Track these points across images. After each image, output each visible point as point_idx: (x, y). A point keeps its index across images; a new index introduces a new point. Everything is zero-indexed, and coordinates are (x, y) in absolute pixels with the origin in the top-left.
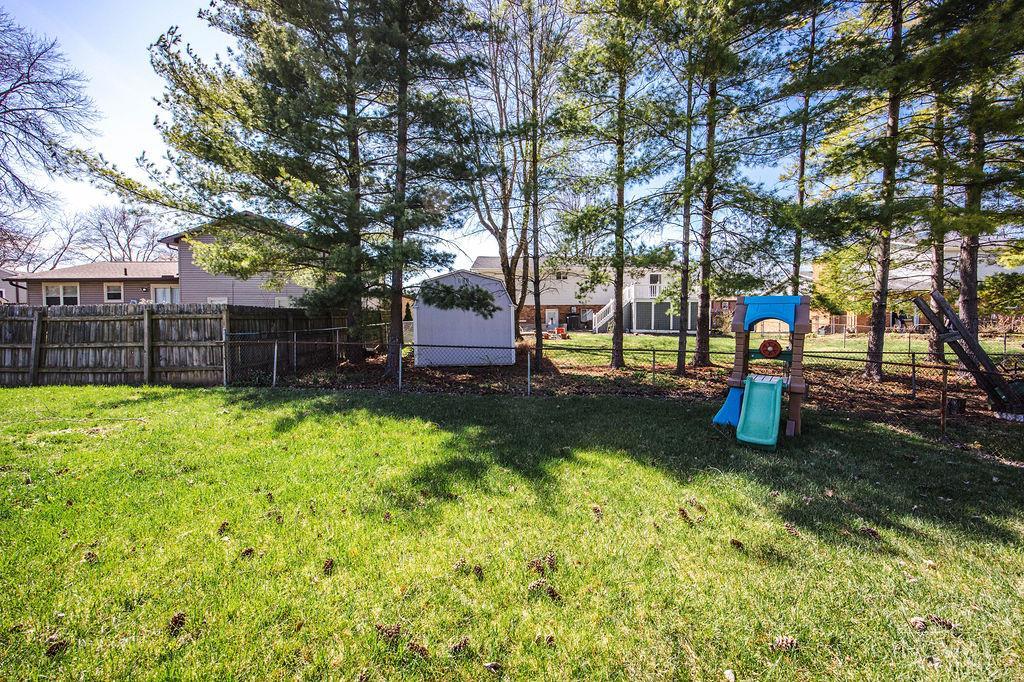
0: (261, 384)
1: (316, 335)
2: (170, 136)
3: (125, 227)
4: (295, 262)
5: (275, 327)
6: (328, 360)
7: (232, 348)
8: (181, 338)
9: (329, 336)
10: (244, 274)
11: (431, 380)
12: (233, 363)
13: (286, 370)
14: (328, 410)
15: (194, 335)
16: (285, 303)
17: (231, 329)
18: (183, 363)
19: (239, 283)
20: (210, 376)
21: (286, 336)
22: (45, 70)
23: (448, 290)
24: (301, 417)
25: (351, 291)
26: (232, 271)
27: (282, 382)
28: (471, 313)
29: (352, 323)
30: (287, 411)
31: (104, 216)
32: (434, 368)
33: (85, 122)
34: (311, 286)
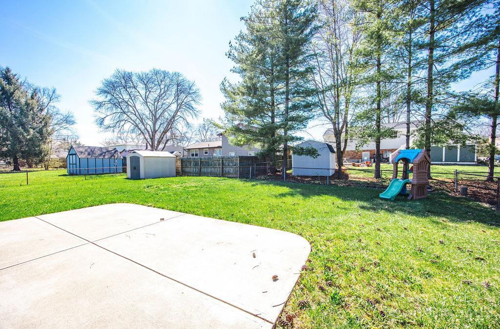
0: (247, 178)
1: (261, 165)
2: (224, 107)
3: (205, 129)
4: (255, 140)
5: (250, 162)
6: (264, 172)
7: (240, 168)
8: (228, 165)
9: (265, 165)
10: (241, 146)
11: (298, 180)
12: (240, 172)
13: (253, 175)
14: (264, 184)
15: (231, 164)
16: (253, 155)
17: (240, 163)
18: (229, 172)
19: (240, 148)
20: (235, 176)
21: (253, 165)
22: (193, 90)
23: (302, 149)
24: (257, 184)
25: (271, 150)
26: (238, 145)
27: (252, 178)
28: (309, 157)
29: (271, 161)
30: (254, 183)
31: (200, 127)
32: (298, 176)
33: (200, 101)
34: (260, 148)
